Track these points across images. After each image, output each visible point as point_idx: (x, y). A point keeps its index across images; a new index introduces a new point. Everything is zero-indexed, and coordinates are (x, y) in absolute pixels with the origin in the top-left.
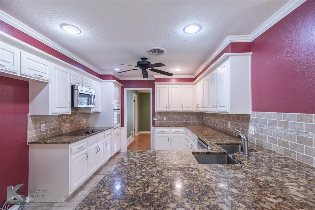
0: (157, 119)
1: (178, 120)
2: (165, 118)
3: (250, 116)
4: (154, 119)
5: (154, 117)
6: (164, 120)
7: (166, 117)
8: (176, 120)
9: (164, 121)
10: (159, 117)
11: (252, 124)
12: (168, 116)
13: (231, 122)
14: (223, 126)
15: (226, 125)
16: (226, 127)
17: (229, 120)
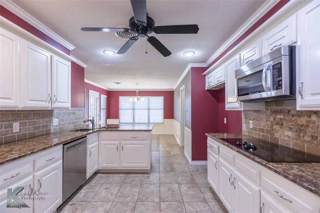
3: (53, 111)
13: (20, 121)
15: (3, 129)
16: (4, 133)
17: (15, 120)
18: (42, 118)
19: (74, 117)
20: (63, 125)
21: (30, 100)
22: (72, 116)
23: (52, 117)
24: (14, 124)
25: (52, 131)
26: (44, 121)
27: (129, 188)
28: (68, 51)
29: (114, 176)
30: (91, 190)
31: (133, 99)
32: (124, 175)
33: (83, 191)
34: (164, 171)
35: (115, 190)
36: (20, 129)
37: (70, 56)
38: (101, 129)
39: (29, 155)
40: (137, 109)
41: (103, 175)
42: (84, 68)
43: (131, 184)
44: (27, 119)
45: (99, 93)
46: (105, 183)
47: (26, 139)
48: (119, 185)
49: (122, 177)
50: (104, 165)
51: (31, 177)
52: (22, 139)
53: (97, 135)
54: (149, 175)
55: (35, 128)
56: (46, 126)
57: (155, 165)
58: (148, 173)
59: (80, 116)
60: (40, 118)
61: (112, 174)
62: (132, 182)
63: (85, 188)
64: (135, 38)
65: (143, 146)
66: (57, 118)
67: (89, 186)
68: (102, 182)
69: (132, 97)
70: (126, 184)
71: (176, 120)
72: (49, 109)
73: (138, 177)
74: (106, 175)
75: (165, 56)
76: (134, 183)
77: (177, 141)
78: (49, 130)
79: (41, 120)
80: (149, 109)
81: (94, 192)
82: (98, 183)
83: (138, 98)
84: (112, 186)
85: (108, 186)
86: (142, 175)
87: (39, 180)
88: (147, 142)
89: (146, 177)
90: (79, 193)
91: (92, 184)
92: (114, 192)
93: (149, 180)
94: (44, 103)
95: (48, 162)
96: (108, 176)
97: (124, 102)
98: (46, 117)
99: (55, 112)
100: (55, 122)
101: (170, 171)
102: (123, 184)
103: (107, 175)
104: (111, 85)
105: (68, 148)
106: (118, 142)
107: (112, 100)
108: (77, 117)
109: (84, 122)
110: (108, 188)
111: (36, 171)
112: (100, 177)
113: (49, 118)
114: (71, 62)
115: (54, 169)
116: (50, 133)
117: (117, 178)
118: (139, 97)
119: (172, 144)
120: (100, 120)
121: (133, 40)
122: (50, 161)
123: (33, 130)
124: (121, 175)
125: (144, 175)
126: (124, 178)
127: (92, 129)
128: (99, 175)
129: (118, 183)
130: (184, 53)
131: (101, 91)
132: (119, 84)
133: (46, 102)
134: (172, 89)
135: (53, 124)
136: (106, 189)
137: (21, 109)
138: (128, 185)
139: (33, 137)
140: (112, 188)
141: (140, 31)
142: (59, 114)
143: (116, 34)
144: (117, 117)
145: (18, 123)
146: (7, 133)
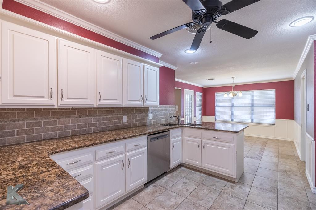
3: (148, 108)
13: (127, 115)
14: (112, 123)
15: (118, 120)
16: (118, 122)
17: (124, 114)
18: (141, 113)
19: (165, 113)
20: (157, 119)
21: (129, 100)
22: (163, 112)
23: (148, 113)
24: (124, 117)
25: (148, 123)
26: (142, 115)
27: (206, 191)
28: (157, 59)
29: (196, 173)
30: (172, 179)
31: (228, 95)
32: (206, 175)
33: (166, 178)
34: (259, 186)
35: (191, 188)
36: (127, 120)
37: (158, 63)
38: (187, 126)
39: (122, 139)
40: (236, 106)
41: (186, 169)
42: (174, 70)
43: (210, 188)
44: (131, 114)
45: (194, 91)
46: (185, 177)
47: (131, 128)
48: (197, 183)
49: (203, 177)
50: (187, 160)
51: (123, 155)
52: (127, 127)
53: (181, 131)
54: (235, 185)
55: (137, 121)
56: (143, 119)
57: (248, 177)
58: (234, 182)
59: (170, 113)
60: (139, 113)
61: (194, 171)
62: (211, 185)
63: (168, 175)
64: (202, 29)
65: (227, 149)
66: (152, 114)
67: (172, 175)
68: (183, 175)
69: (227, 93)
70: (204, 185)
71: (296, 121)
72: (142, 107)
73: (220, 183)
74: (188, 170)
75: (248, 38)
76: (213, 187)
77: (297, 152)
78: (146, 122)
79: (140, 115)
80: (252, 106)
81: (173, 182)
82: (179, 175)
83: (234, 94)
84: (190, 183)
85: (186, 181)
86: (226, 182)
87: (129, 159)
88: (232, 145)
89: (231, 186)
90: (163, 178)
91: (174, 175)
92: (190, 189)
93: (233, 191)
94: (138, 102)
95: (135, 147)
96: (190, 172)
97: (221, 99)
98: (144, 113)
99: (150, 109)
100: (150, 116)
101: (269, 191)
102: (201, 184)
103: (190, 170)
104: (205, 82)
105: (152, 139)
106: (200, 140)
107: (208, 97)
108: (168, 113)
109: (171, 118)
110: (186, 183)
111: (127, 152)
112: (183, 170)
113: (146, 113)
114: (160, 67)
115: (140, 153)
116: (146, 125)
117: (198, 176)
118: (235, 92)
119: (286, 155)
120: (195, 116)
121: (200, 32)
122: (137, 147)
123: (135, 122)
124: (203, 175)
125: (229, 183)
126: (204, 179)
127: (178, 125)
128: (183, 168)
129: (196, 181)
130: (291, 23)
131: (196, 89)
132: (212, 80)
133: (140, 102)
134: (291, 78)
135: (148, 118)
136: (184, 183)
137: (123, 107)
138: (206, 188)
139: (135, 127)
140: (190, 185)
141: (204, 20)
142: (153, 110)
143: (188, 31)
144: (213, 114)
145: (126, 116)
146: (120, 122)
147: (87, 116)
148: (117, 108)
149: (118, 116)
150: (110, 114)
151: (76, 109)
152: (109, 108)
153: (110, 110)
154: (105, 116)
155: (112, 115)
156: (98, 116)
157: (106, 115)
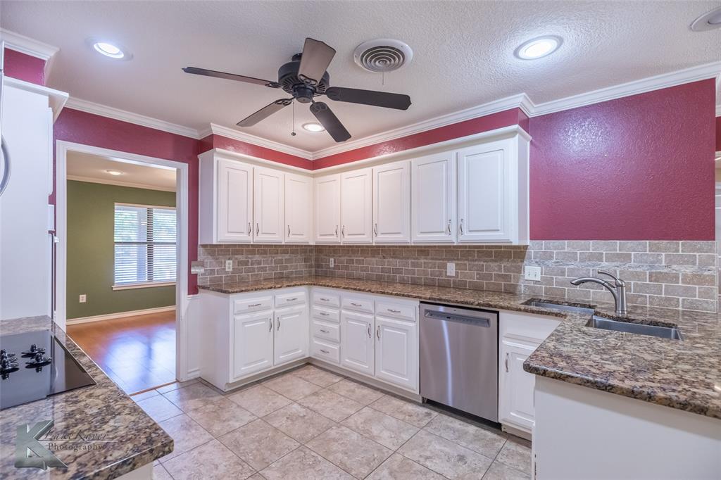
0: (202, 270)
1: (264, 269)
2: (229, 265)
3: (526, 249)
4: (193, 271)
5: (193, 263)
6: (227, 270)
7: (231, 262)
8: (259, 269)
9: (227, 273)
10: (208, 260)
11: (534, 262)
12: (236, 259)
13: (457, 262)
14: (425, 273)
15: (437, 269)
16: (437, 273)
17: (450, 260)
18: (495, 261)
23: (522, 261)
24: (449, 264)
25: (523, 289)
26: (500, 266)
36: (457, 273)
44: (468, 260)
47: (465, 289)
51: (371, 317)
52: (458, 287)
55: (481, 277)
56: (505, 277)
60: (491, 260)
66: (539, 265)
78: (515, 286)
79: (492, 264)
87: (379, 327)
98: (505, 260)
99: (532, 251)
100: (532, 273)
113: (515, 261)
115: (399, 328)
122: (393, 313)
123: (478, 279)
135: (524, 276)
145: (454, 264)
146: (441, 274)
147: (392, 258)
148: (435, 246)
149: (437, 262)
150: (423, 257)
151: (359, 246)
152: (421, 246)
153: (423, 251)
154: (414, 259)
155: (426, 259)
156: (404, 258)
157: (417, 259)
